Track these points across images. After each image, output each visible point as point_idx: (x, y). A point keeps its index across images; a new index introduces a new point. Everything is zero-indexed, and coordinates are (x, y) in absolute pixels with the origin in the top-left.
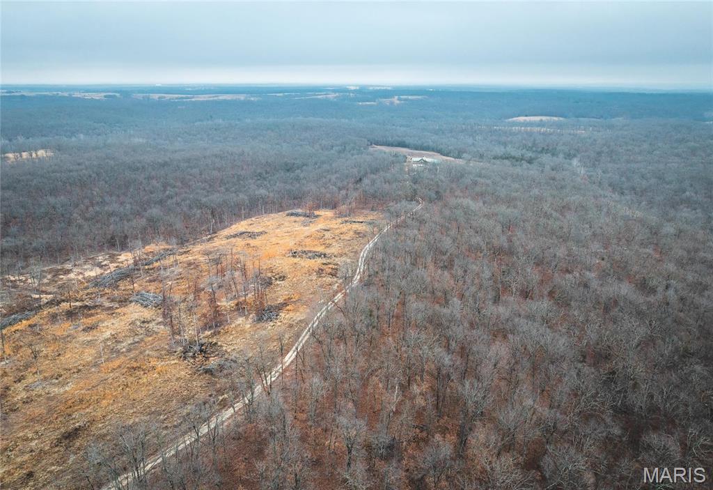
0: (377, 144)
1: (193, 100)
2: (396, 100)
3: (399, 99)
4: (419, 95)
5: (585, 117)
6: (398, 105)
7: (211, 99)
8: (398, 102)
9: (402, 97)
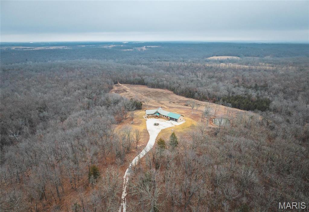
0: (122, 82)
1: (34, 49)
2: (144, 48)
3: (146, 48)
4: (156, 45)
5: (249, 56)
6: (145, 50)
7: (46, 49)
8: (145, 49)
9: (147, 46)
